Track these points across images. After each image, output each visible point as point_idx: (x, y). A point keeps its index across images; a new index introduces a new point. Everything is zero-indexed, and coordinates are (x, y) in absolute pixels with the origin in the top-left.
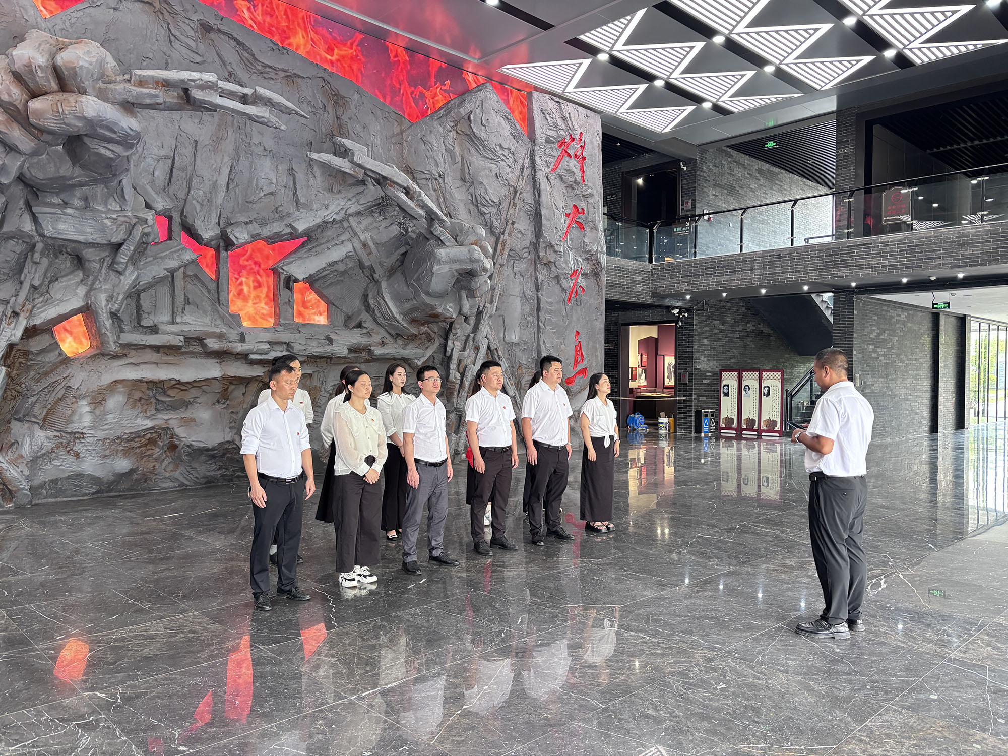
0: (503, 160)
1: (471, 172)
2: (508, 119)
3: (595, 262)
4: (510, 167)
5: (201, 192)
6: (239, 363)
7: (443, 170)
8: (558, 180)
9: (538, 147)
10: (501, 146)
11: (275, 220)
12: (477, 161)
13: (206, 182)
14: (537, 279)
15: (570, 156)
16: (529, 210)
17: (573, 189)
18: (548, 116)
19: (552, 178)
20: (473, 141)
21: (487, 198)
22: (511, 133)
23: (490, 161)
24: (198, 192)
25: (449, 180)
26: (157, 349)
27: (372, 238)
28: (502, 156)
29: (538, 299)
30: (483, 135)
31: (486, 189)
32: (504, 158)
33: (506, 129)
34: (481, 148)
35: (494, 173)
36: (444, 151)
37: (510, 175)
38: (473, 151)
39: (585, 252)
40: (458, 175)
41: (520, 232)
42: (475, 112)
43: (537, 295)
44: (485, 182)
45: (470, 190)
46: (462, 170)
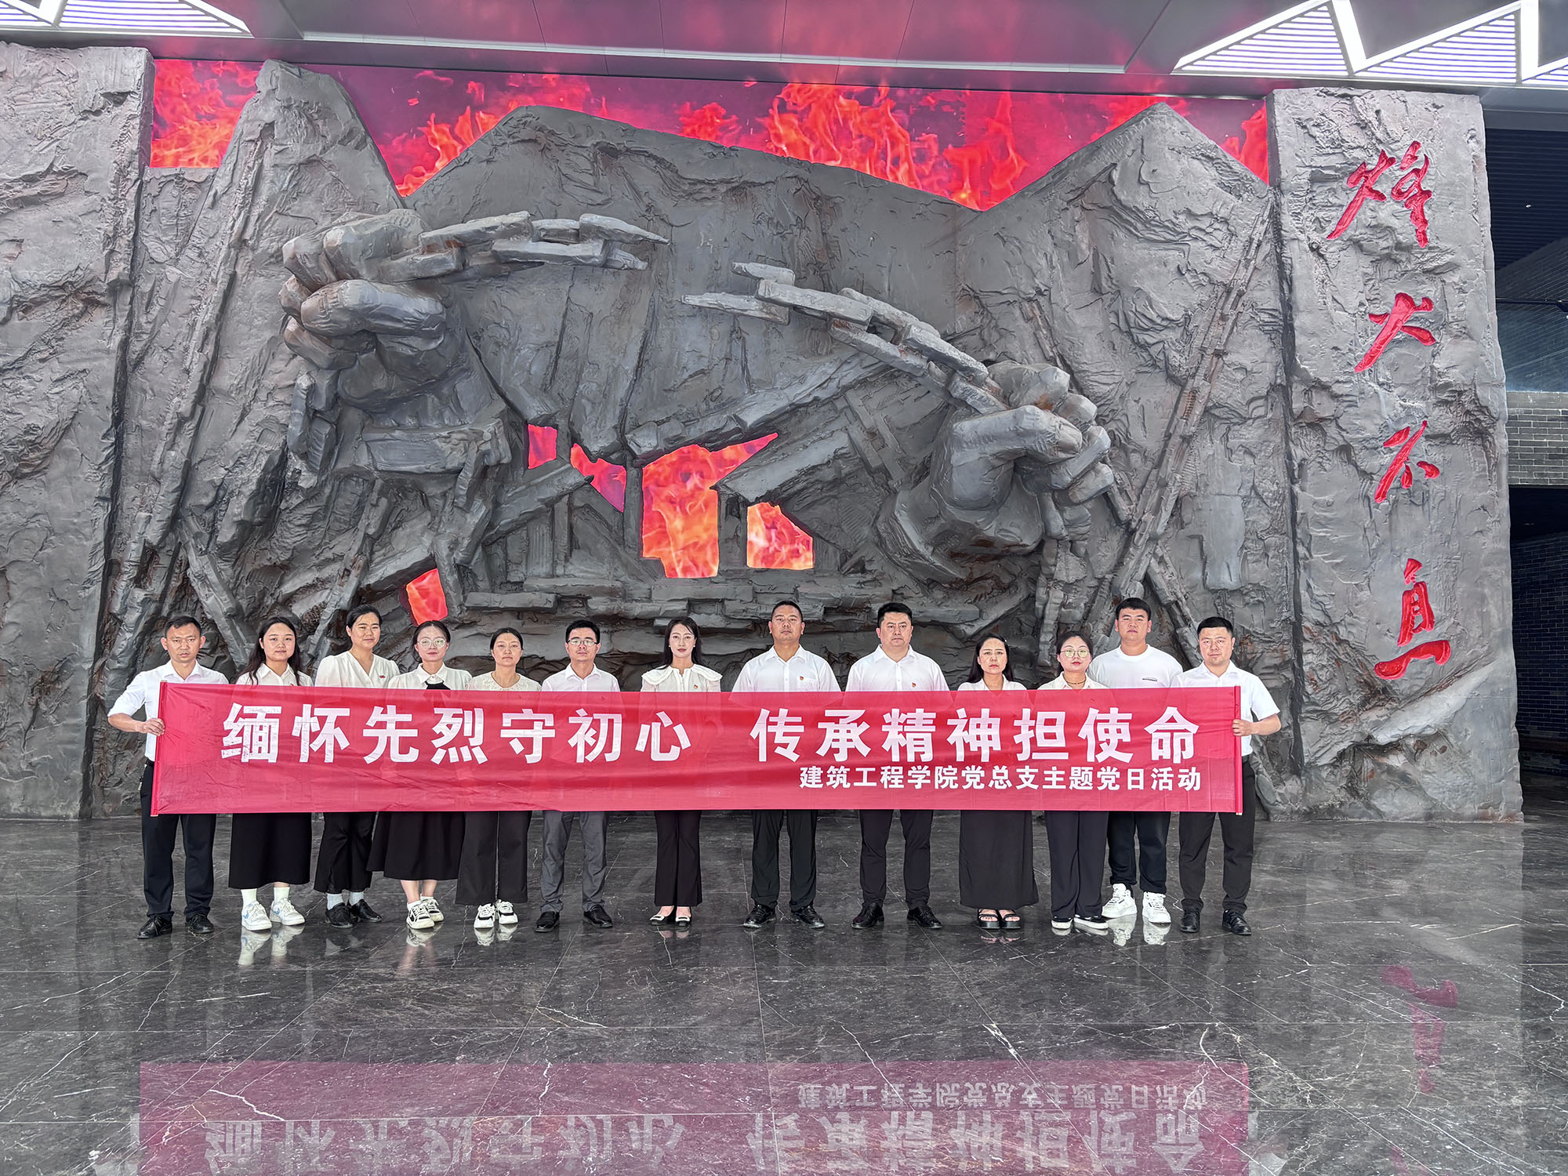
0: (1196, 239)
1: (1113, 274)
2: (1211, 159)
3: (1471, 407)
4: (1216, 248)
5: (594, 386)
6: (642, 632)
7: (1046, 281)
8: (1351, 251)
9: (1289, 197)
10: (1190, 214)
11: (709, 412)
12: (1129, 251)
13: (603, 369)
14: (1289, 456)
15: (1380, 197)
16: (1266, 323)
17: (1396, 262)
18: (1315, 131)
19: (1331, 250)
20: (1120, 217)
21: (1152, 315)
22: (1221, 185)
23: (1163, 246)
24: (590, 386)
25: (1062, 297)
26: (518, 613)
27: (887, 419)
28: (1194, 233)
29: (1293, 498)
30: (1142, 201)
31: (1150, 300)
32: (1201, 235)
33: (1206, 177)
34: (1139, 226)
35: (1173, 268)
36: (1049, 249)
37: (1216, 263)
38: (1121, 234)
39: (1435, 389)
40: (1087, 285)
41: (1243, 368)
42: (1125, 165)
43: (1291, 490)
44: (1148, 286)
45: (1114, 307)
46: (1096, 275)
